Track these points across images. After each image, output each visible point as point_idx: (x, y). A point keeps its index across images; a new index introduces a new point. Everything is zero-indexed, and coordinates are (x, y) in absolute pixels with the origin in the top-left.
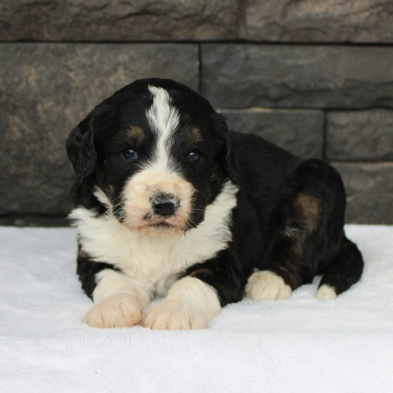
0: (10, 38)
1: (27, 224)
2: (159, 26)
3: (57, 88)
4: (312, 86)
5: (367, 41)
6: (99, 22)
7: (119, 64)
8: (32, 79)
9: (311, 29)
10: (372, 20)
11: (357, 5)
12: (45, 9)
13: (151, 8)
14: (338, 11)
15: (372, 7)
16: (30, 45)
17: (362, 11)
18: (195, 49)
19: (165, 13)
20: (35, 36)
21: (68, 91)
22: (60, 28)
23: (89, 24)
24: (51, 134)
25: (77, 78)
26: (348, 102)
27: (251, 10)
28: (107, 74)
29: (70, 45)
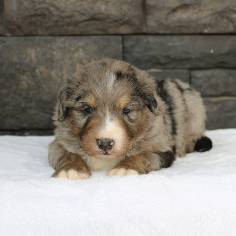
0: (21, 34)
1: (31, 134)
2: (101, 26)
3: (47, 60)
4: (183, 57)
5: (212, 32)
6: (68, 24)
7: (79, 47)
8: (33, 56)
9: (181, 27)
10: (213, 21)
11: (205, 13)
12: (39, 18)
13: (96, 17)
14: (194, 17)
15: (213, 14)
16: (32, 38)
17: (208, 16)
18: (120, 38)
19: (104, 19)
20: (34, 33)
21: (53, 62)
22: (47, 28)
23: (63, 26)
24: (44, 85)
25: (57, 55)
26: (202, 65)
27: (150, 17)
28: (74, 52)
29: (53, 37)
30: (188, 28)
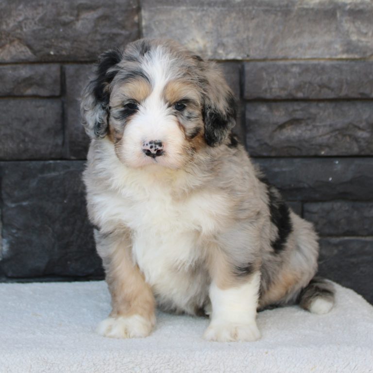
4: (293, 185)
5: (329, 154)
9: (290, 147)
10: (332, 141)
11: (322, 131)
14: (307, 135)
15: (332, 132)
17: (325, 135)
26: (317, 196)
27: (249, 135)
30: (299, 149)
